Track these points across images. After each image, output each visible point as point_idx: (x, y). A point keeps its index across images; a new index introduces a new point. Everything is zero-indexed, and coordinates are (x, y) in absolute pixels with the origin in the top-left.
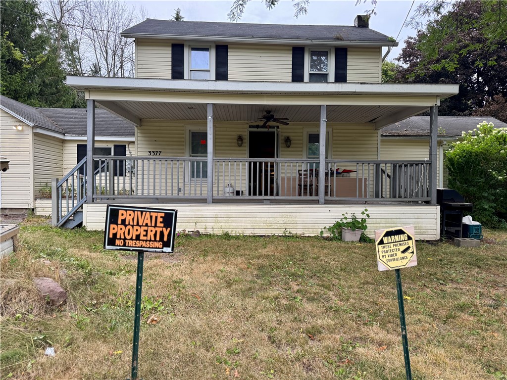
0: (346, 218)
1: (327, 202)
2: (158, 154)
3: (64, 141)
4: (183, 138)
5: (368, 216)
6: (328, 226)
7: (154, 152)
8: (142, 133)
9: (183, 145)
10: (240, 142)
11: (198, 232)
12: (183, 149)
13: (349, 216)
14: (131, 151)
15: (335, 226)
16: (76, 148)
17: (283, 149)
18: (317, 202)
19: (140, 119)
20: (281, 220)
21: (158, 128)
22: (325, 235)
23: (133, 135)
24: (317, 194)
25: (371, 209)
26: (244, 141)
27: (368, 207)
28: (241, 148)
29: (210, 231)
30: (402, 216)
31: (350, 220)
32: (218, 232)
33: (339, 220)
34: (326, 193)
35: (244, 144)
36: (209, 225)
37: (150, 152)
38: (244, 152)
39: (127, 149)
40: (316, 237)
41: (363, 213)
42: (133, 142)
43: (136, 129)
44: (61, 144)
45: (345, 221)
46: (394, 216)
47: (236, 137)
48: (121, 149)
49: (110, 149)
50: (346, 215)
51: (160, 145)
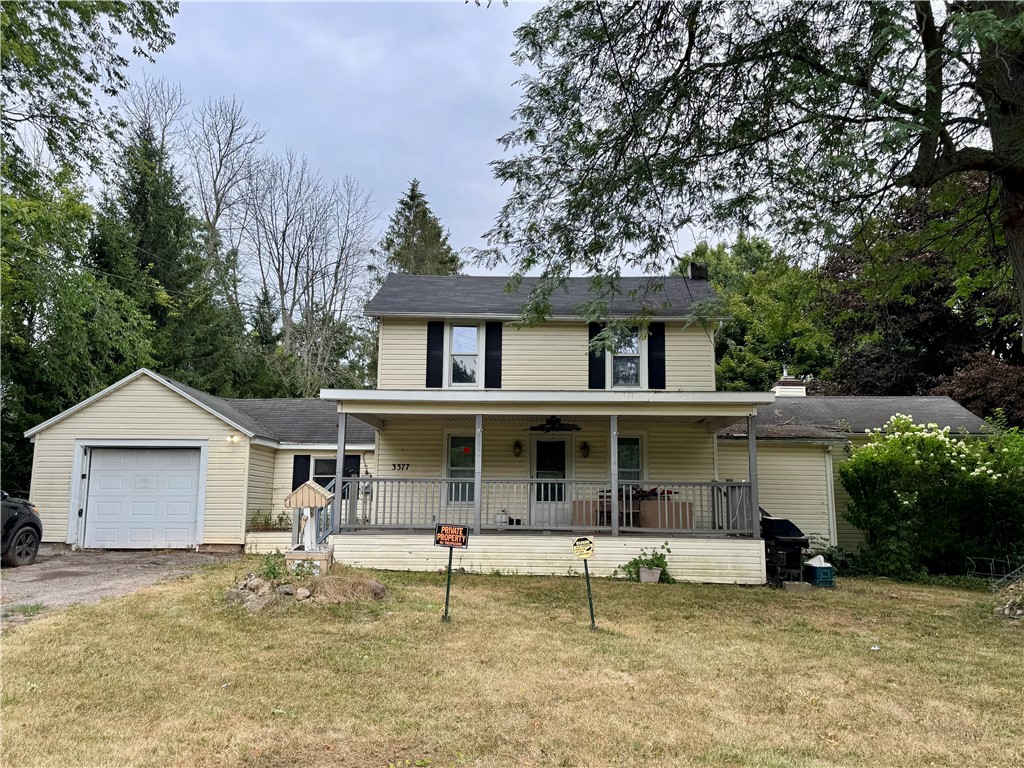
0: (645, 554)
1: (622, 533)
2: (405, 468)
3: (276, 451)
4: (440, 445)
5: (669, 551)
6: (623, 564)
7: (399, 465)
8: (384, 440)
9: (439, 455)
10: (518, 451)
11: (463, 569)
12: (439, 461)
13: (649, 552)
14: (368, 466)
15: (631, 564)
16: (292, 461)
17: (577, 460)
18: (609, 534)
19: (384, 422)
20: (565, 557)
21: (407, 432)
22: (620, 576)
23: (372, 441)
24: (609, 523)
25: (673, 543)
26: (523, 448)
27: (669, 540)
28: (519, 458)
29: (477, 569)
30: (716, 552)
31: (650, 557)
32: (487, 570)
33: (637, 557)
34: (621, 524)
35: (522, 453)
36: (476, 562)
37: (394, 465)
38: (523, 464)
39: (362, 461)
40: (608, 579)
41: (663, 547)
42: (372, 452)
43: (377, 434)
44: (272, 455)
45: (643, 558)
46: (705, 552)
47: (512, 443)
48: (352, 463)
49: (334, 462)
50: (645, 551)
51: (408, 455)
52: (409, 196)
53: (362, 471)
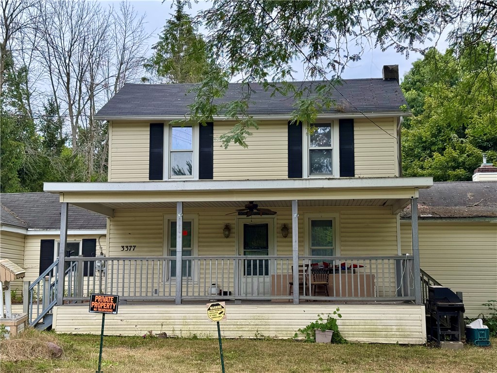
0: (321, 319)
1: (301, 302)
2: (132, 249)
3: (25, 237)
4: (161, 229)
5: (340, 316)
6: (303, 327)
7: (127, 247)
8: (114, 225)
9: (160, 238)
10: (227, 233)
11: (165, 334)
12: (161, 242)
13: (325, 317)
14: (103, 248)
15: (308, 327)
16: (40, 245)
17: (279, 239)
18: (290, 302)
19: (113, 210)
20: (253, 322)
21: (134, 219)
22: (300, 338)
23: (104, 227)
24: (291, 293)
25: (344, 309)
26: (233, 231)
27: (340, 306)
28: (228, 239)
29: (178, 333)
30: (383, 317)
31: (325, 322)
32: (185, 334)
33: (314, 322)
34: (301, 293)
35: (231, 235)
36: (177, 327)
37: (123, 247)
38: (233, 244)
39: (97, 244)
40: (288, 340)
41: (335, 313)
42: (105, 236)
43: (108, 221)
44: (23, 240)
45: (320, 322)
46: (373, 316)
47: (223, 226)
48: (90, 245)
49: (78, 244)
50: (322, 316)
51: (135, 238)
52: (175, 17)
53: (98, 253)
